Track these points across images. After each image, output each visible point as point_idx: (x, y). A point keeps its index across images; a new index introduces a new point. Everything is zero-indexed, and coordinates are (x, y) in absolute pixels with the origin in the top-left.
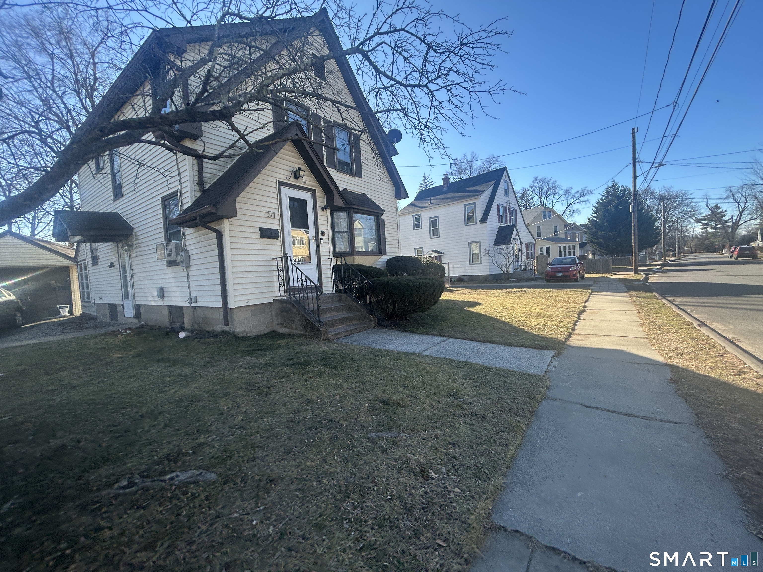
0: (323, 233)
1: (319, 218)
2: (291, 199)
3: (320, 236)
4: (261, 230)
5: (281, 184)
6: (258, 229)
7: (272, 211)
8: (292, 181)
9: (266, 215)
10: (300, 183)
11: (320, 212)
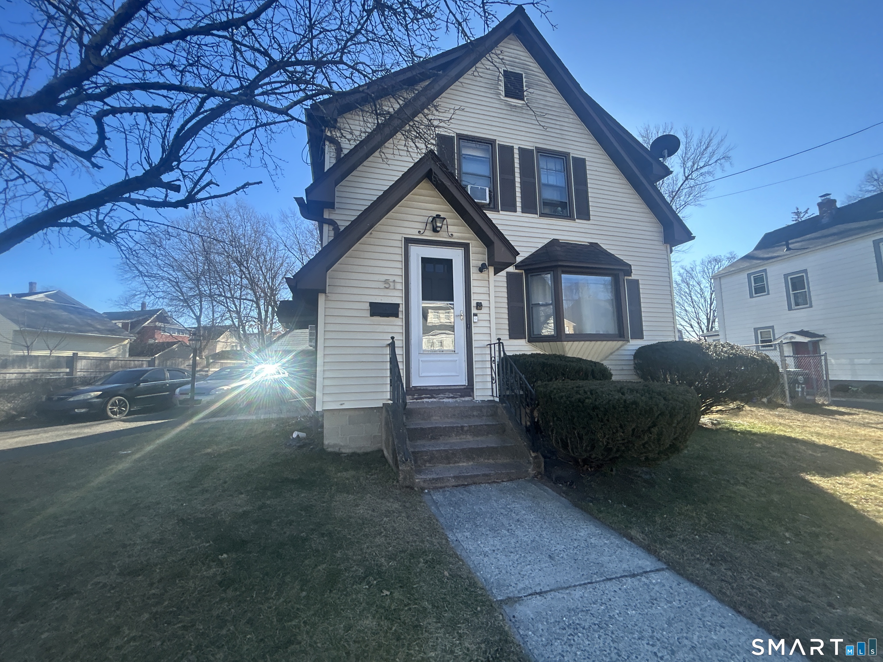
0: (479, 306)
1: (473, 283)
2: (425, 260)
3: (474, 311)
4: (373, 305)
5: (408, 241)
6: (368, 304)
7: (391, 278)
8: (429, 235)
9: (382, 285)
10: (442, 237)
11: (474, 274)
